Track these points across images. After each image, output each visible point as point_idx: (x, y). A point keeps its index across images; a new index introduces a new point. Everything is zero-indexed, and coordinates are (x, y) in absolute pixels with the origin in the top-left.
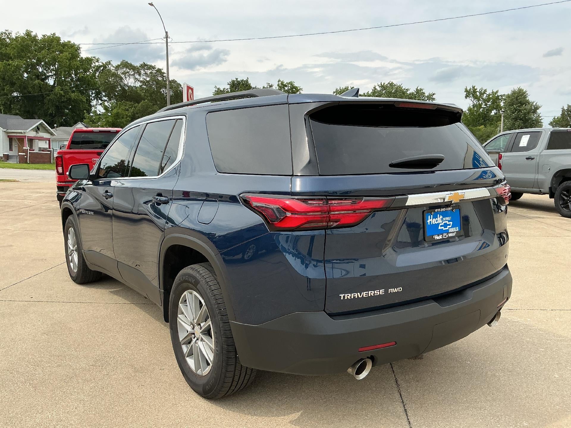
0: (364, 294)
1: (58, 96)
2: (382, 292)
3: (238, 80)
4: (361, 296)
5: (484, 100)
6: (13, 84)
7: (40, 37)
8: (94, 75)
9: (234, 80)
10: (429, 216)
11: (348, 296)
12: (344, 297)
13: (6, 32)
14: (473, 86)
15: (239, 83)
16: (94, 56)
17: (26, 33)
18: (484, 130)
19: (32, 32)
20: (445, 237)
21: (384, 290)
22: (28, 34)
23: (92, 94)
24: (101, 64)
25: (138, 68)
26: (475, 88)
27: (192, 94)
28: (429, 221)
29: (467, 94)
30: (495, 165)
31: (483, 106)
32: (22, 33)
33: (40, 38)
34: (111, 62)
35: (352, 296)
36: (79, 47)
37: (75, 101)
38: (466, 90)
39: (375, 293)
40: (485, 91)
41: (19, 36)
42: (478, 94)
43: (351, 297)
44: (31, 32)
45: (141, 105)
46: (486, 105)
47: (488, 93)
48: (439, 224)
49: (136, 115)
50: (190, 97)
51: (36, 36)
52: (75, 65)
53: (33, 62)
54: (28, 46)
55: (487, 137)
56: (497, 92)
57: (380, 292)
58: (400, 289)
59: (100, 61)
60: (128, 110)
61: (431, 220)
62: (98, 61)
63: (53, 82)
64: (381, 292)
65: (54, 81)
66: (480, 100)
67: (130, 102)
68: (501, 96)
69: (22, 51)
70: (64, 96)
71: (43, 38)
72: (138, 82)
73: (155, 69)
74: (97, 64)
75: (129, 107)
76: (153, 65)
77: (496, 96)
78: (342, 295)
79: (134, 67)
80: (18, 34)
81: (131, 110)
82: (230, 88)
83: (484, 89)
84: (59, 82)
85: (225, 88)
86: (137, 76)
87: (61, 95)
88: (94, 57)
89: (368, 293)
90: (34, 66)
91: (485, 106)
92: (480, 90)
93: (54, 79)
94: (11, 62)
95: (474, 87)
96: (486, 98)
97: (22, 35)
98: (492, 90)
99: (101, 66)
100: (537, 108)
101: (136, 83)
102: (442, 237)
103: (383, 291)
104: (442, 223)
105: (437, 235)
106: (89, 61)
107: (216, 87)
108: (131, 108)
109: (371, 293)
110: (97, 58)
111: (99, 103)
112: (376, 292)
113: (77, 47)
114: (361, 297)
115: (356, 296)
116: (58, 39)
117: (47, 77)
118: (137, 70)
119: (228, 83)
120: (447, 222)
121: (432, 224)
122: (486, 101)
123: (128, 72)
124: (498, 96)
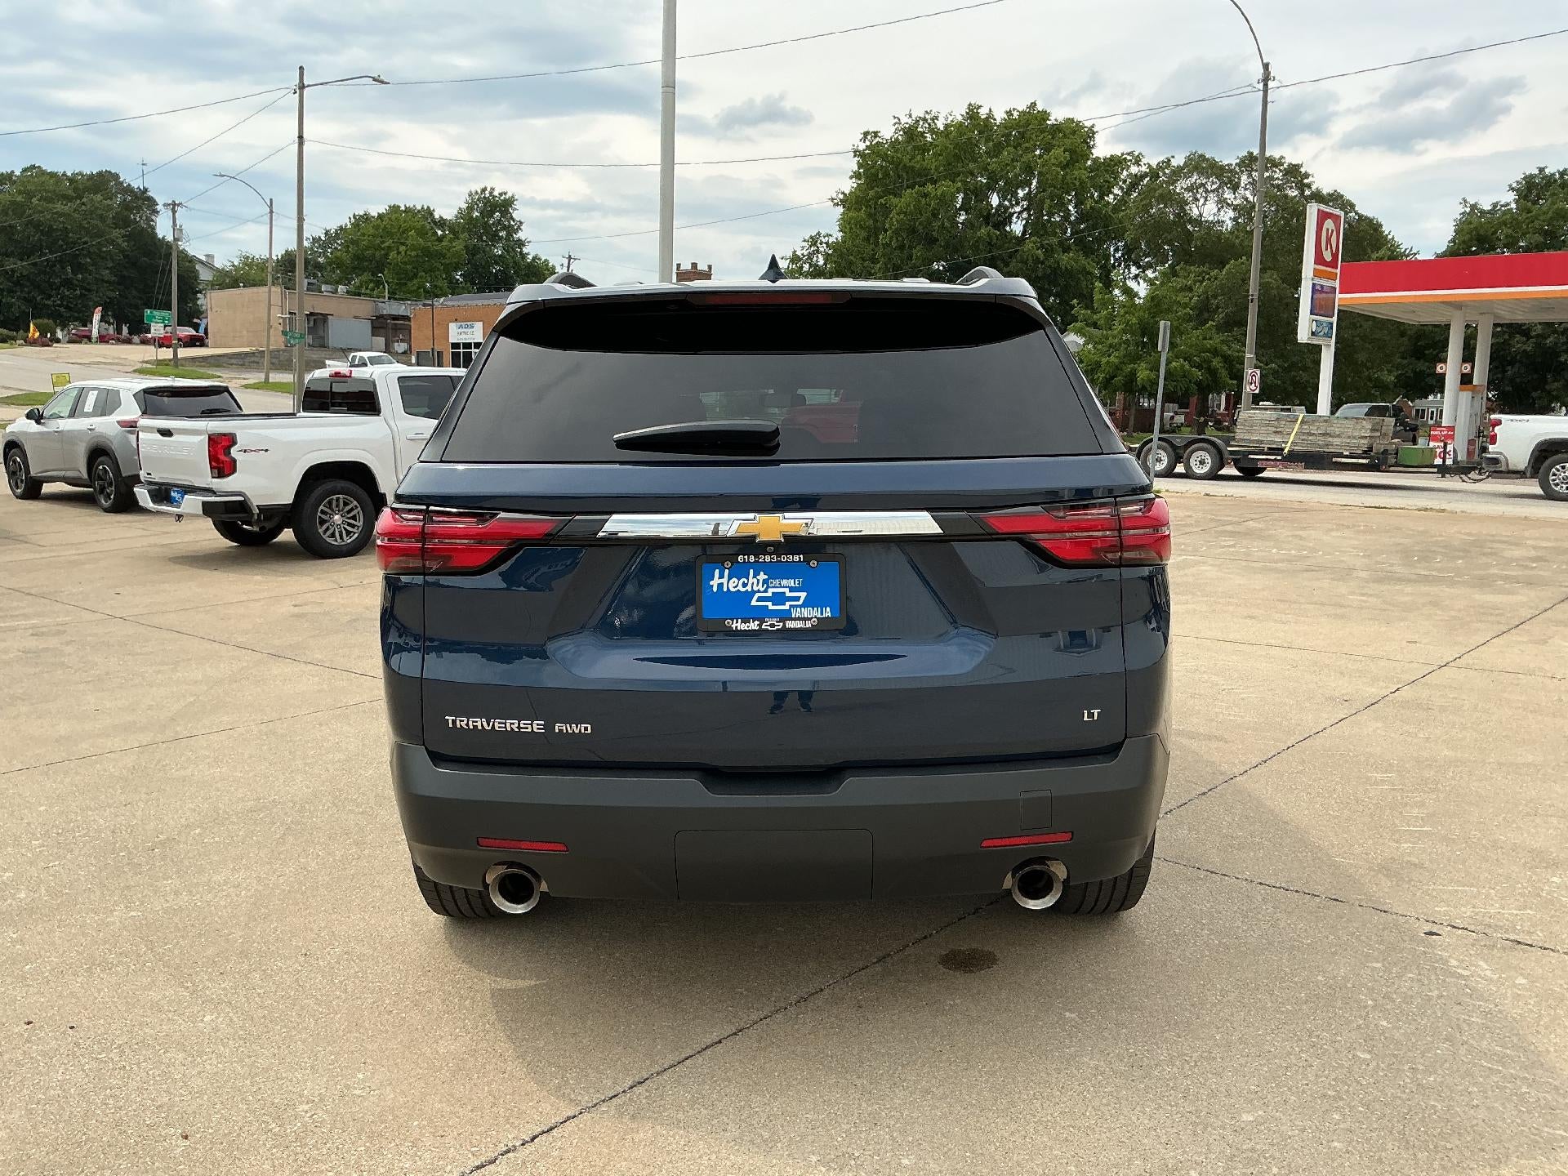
0: (498, 724)
1: (1030, 262)
2: (537, 726)
3: (1547, 171)
4: (489, 725)
6: (931, 241)
7: (999, 116)
8: (1122, 202)
9: (1531, 175)
10: (717, 571)
11: (462, 722)
12: (454, 722)
13: (928, 117)
15: (1549, 181)
16: (1129, 151)
17: (967, 113)
19: (980, 107)
20: (769, 628)
21: (543, 722)
22: (972, 112)
23: (1116, 250)
24: (1144, 169)
25: (1231, 171)
27: (1335, 232)
28: (715, 583)
30: (1125, 450)
32: (959, 113)
33: (998, 121)
34: (1172, 159)
35: (470, 723)
36: (1094, 133)
37: (1070, 273)
39: (522, 725)
41: (952, 121)
43: (467, 725)
44: (978, 109)
45: (1227, 274)
48: (754, 592)
49: (1213, 301)
50: (1329, 240)
51: (990, 115)
52: (1076, 179)
53: (980, 183)
54: (972, 145)
57: (531, 724)
58: (585, 728)
59: (1144, 161)
60: (1190, 289)
61: (720, 581)
62: (1137, 163)
63: (1022, 228)
64: (535, 726)
65: (1024, 226)
67: (1199, 267)
69: (957, 157)
70: (1043, 263)
71: (1006, 117)
72: (1227, 210)
73: (1282, 168)
74: (1134, 170)
75: (1195, 282)
76: (1277, 156)
78: (450, 718)
79: (1222, 168)
80: (951, 118)
81: (1199, 289)
82: (1517, 202)
84: (1036, 227)
85: (1497, 203)
86: (1228, 195)
87: (1037, 261)
88: (1128, 154)
89: (505, 724)
90: (981, 194)
93: (1024, 222)
94: (930, 188)
97: (960, 118)
99: (1145, 175)
101: (1222, 213)
102: (759, 625)
103: (541, 725)
104: (766, 591)
105: (740, 620)
106: (1114, 164)
107: (1465, 201)
108: (1201, 282)
109: (512, 725)
110: (1136, 154)
111: (1131, 275)
112: (524, 724)
113: (1087, 132)
114: (490, 728)
115: (479, 724)
116: (1045, 115)
117: (1008, 220)
118: (1226, 176)
119: (1510, 186)
120: (787, 590)
121: (725, 590)
123: (1203, 185)
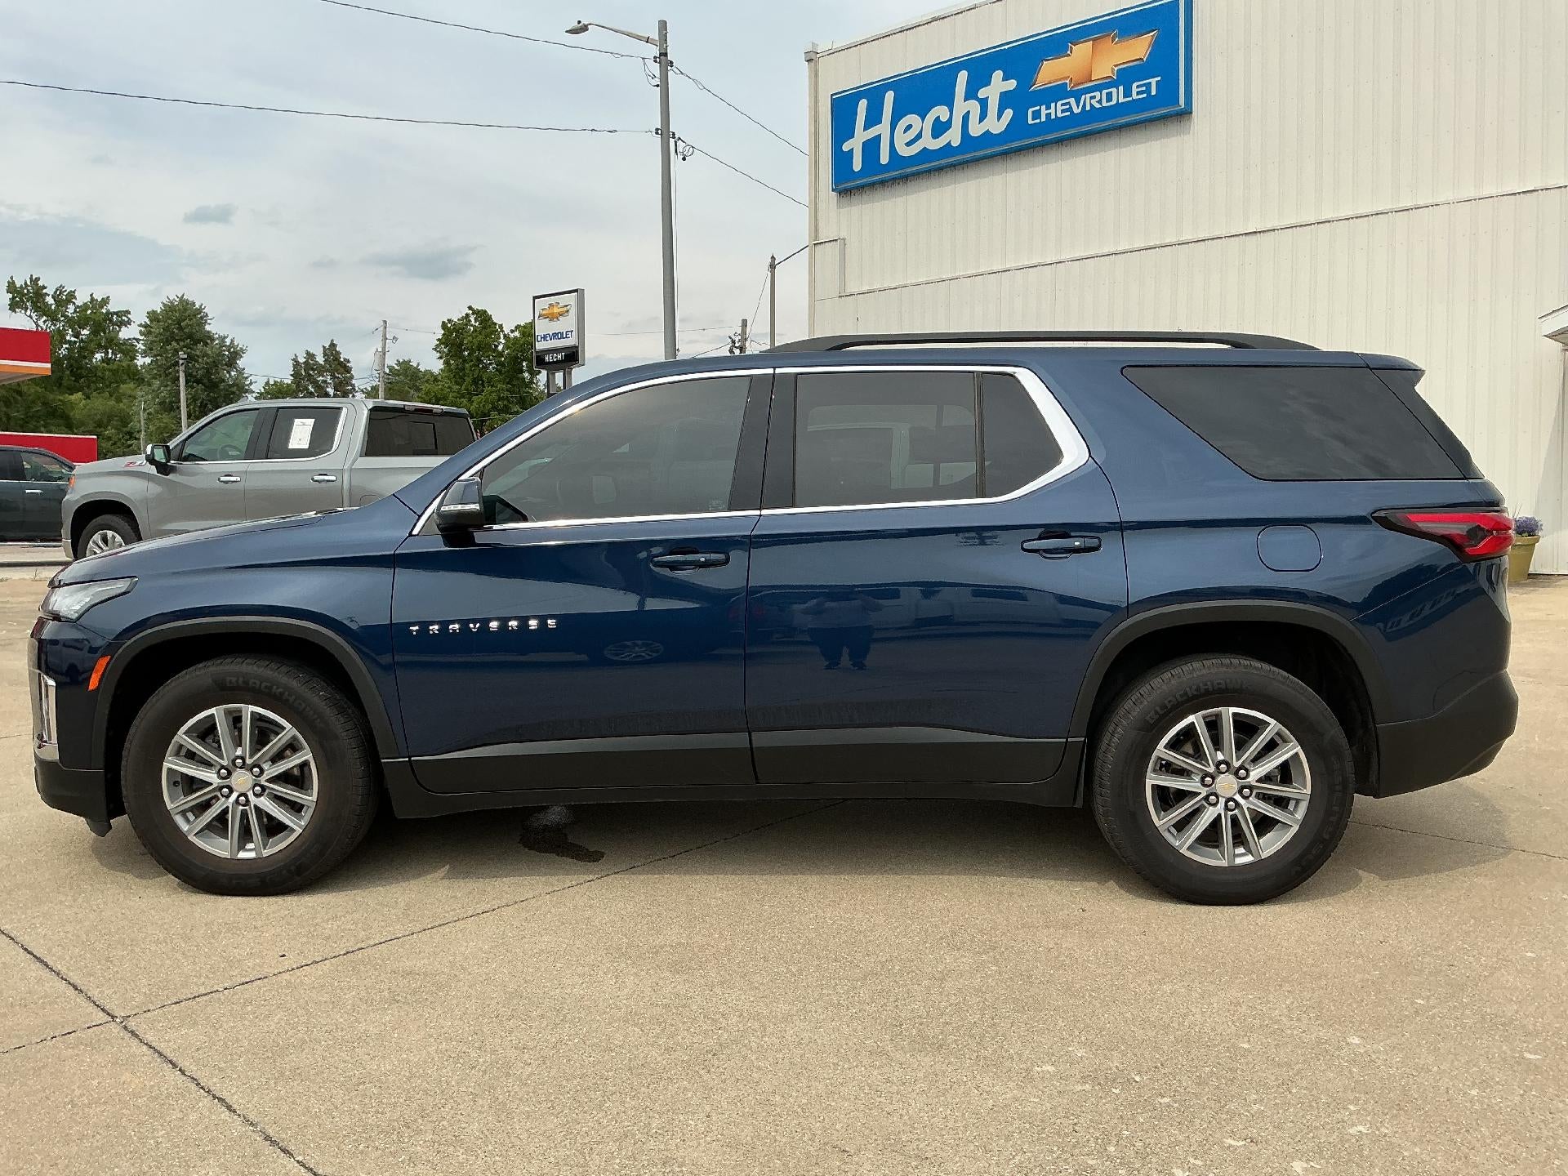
5: (70, 322)
14: (34, 278)
18: (85, 406)
26: (40, 283)
29: (14, 298)
31: (68, 338)
38: (11, 287)
40: (72, 295)
42: (50, 300)
46: (77, 335)
47: (79, 302)
55: (96, 427)
56: (105, 301)
66: (58, 320)
68: (116, 313)
77: (104, 311)
83: (68, 290)
91: (73, 339)
92: (57, 290)
95: (35, 281)
96: (75, 315)
98: (91, 295)
100: (236, 354)
122: (77, 323)
124: (108, 313)
